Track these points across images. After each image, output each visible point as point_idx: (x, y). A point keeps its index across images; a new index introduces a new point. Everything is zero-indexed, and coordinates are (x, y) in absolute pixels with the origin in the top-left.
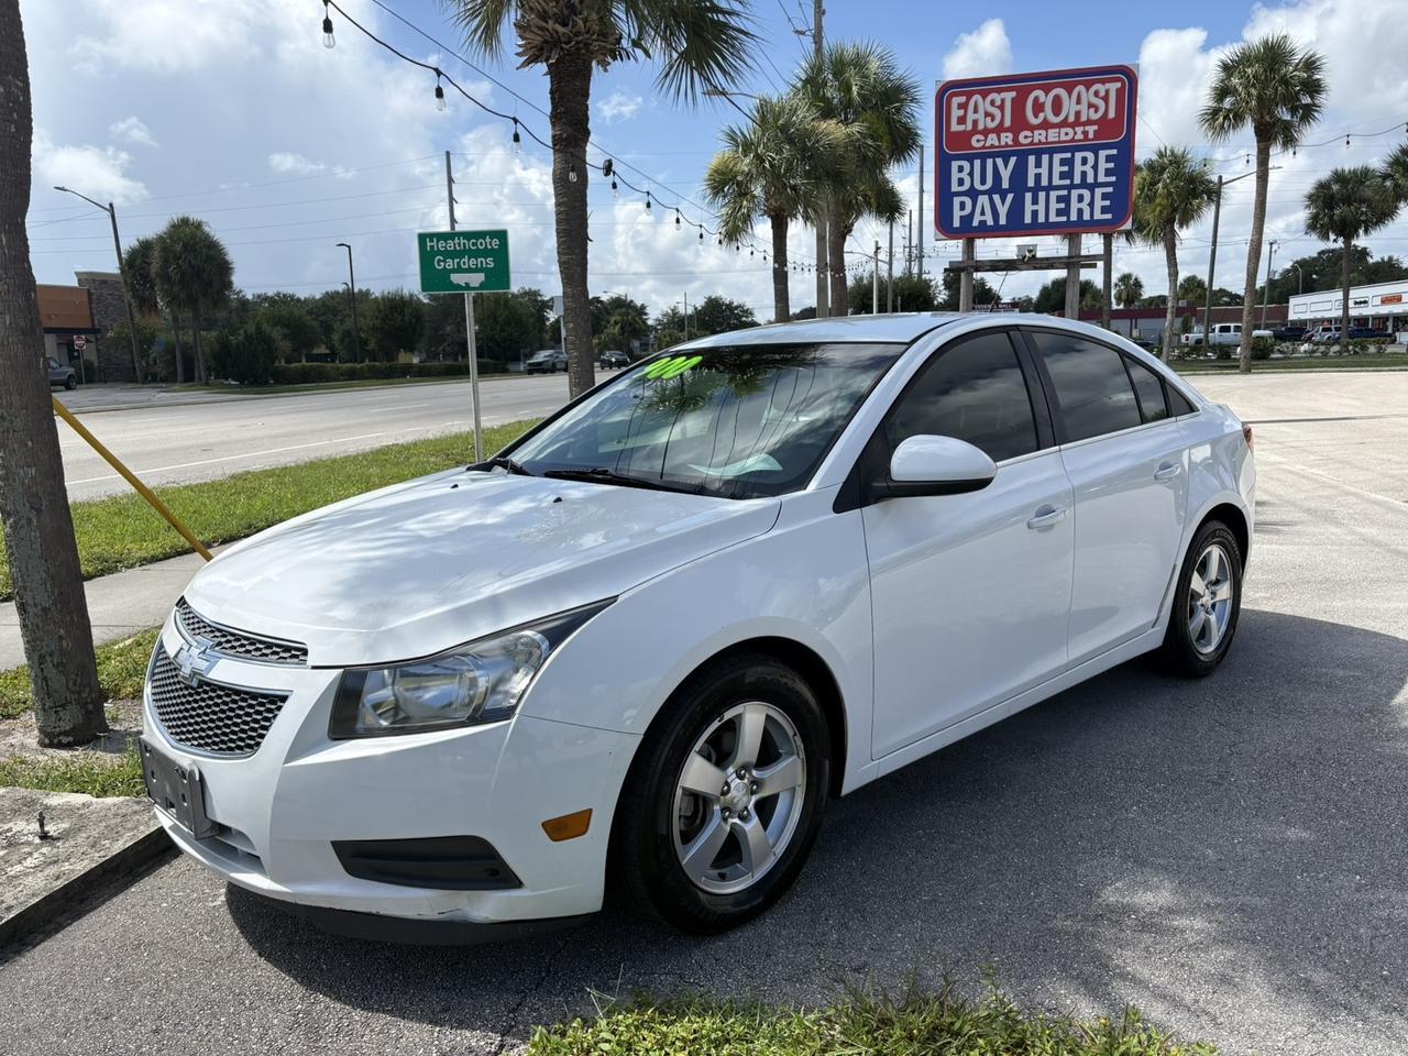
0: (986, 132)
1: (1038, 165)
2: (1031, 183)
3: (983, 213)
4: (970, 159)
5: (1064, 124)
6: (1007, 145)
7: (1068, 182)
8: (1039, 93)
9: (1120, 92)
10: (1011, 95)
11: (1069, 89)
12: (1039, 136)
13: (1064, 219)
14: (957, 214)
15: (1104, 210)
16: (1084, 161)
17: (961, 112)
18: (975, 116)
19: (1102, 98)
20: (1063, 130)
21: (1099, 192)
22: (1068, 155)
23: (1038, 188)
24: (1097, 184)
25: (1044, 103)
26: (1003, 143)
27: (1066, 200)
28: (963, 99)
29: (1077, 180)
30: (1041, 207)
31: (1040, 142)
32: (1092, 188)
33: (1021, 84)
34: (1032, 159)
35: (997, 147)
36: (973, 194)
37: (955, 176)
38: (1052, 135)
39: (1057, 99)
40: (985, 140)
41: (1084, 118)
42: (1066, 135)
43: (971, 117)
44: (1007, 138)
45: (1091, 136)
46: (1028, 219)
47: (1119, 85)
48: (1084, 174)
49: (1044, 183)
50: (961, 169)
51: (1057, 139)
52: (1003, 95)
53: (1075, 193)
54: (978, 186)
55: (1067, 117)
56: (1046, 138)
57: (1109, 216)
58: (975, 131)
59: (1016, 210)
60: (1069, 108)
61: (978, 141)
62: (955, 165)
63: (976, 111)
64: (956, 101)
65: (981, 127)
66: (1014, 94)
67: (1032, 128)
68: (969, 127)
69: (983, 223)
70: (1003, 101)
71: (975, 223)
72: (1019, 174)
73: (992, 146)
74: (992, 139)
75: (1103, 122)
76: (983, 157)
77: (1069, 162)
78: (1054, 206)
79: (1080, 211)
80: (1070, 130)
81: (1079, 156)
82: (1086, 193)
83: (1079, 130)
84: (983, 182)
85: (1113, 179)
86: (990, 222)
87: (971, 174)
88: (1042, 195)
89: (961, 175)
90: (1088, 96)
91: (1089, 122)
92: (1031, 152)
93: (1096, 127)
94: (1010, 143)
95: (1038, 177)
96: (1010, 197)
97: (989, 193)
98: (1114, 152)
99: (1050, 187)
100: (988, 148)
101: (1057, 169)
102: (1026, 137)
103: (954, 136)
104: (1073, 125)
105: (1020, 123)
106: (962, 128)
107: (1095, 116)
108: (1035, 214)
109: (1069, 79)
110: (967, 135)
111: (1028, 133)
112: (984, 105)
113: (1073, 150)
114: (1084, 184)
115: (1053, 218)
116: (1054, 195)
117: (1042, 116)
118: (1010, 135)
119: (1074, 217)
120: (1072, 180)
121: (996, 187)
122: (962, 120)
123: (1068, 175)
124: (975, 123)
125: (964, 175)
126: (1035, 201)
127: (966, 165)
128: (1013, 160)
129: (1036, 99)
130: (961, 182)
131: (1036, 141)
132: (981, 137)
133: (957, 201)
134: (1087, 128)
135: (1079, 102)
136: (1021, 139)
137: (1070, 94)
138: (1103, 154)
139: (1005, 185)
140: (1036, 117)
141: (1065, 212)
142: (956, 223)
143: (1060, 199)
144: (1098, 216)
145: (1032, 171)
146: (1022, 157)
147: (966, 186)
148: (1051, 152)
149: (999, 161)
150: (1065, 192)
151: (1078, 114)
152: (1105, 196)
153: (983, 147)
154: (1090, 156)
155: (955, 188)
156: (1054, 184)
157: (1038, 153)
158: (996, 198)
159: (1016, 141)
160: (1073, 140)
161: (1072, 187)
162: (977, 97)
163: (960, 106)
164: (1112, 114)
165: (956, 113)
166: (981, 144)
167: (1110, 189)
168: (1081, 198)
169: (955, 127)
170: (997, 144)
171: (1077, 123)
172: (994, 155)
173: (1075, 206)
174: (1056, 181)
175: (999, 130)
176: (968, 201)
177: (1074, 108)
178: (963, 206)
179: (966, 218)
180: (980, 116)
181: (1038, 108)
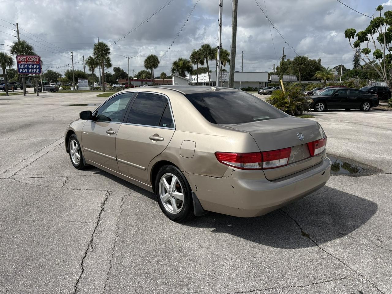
0: (23, 61)
1: (30, 66)
2: (29, 68)
4: (21, 64)
5: (32, 61)
10: (25, 58)
11: (32, 57)
12: (29, 62)
15: (38, 71)
19: (36, 59)
23: (30, 68)
27: (33, 70)
32: (37, 69)
33: (26, 56)
34: (29, 65)
37: (20, 66)
39: (31, 59)
42: (32, 63)
43: (21, 60)
46: (29, 72)
47: (38, 58)
58: (21, 61)
59: (28, 71)
60: (32, 60)
62: (20, 65)
64: (19, 58)
67: (28, 62)
69: (24, 72)
72: (28, 66)
74: (24, 62)
77: (33, 66)
78: (32, 71)
81: (34, 65)
85: (39, 68)
91: (35, 61)
94: (26, 63)
95: (30, 67)
96: (27, 69)
97: (24, 68)
98: (38, 65)
99: (31, 69)
113: (34, 64)
114: (35, 68)
115: (32, 72)
119: (35, 72)
121: (25, 68)
123: (33, 67)
125: (21, 66)
130: (21, 67)
133: (20, 69)
139: (26, 68)
141: (34, 71)
142: (21, 72)
144: (38, 72)
145: (29, 66)
146: (28, 65)
148: (31, 64)
152: (38, 70)
154: (36, 65)
155: (20, 68)
157: (30, 65)
161: (34, 69)
164: (37, 61)
165: (19, 59)
171: (33, 61)
172: (24, 64)
173: (35, 71)
174: (32, 68)
175: (24, 61)
176: (22, 69)
177: (33, 60)
178: (21, 70)
179: (22, 71)
180: (22, 60)
181: (29, 59)
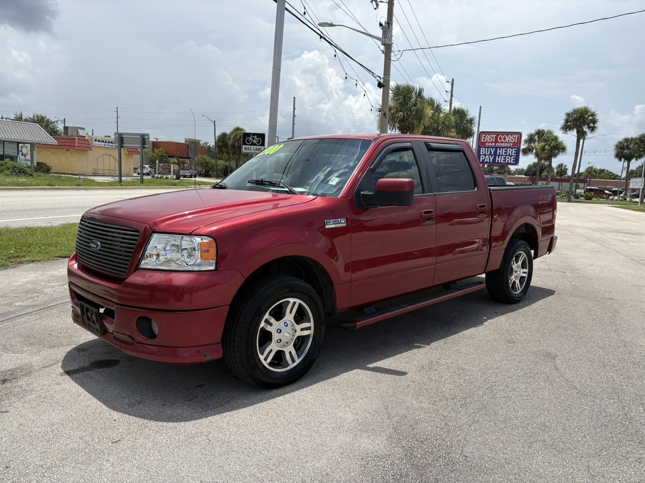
0: (489, 142)
1: (500, 150)
2: (498, 154)
4: (485, 148)
5: (506, 142)
6: (493, 146)
8: (501, 136)
9: (518, 137)
10: (494, 136)
11: (507, 136)
12: (500, 144)
14: (481, 159)
15: (513, 161)
16: (510, 150)
19: (514, 138)
21: (512, 157)
23: (499, 155)
27: (505, 158)
29: (508, 154)
30: (500, 159)
31: (500, 146)
32: (511, 156)
33: (497, 134)
34: (498, 149)
37: (482, 151)
38: (503, 144)
39: (505, 138)
41: (510, 142)
42: (506, 145)
43: (486, 139)
44: (493, 144)
45: (511, 145)
46: (497, 161)
48: (509, 153)
49: (501, 154)
53: (507, 157)
54: (486, 153)
58: (487, 142)
59: (494, 159)
60: (507, 139)
61: (487, 144)
62: (482, 148)
64: (483, 135)
67: (499, 143)
69: (487, 161)
71: (485, 161)
72: (496, 152)
74: (490, 144)
76: (488, 148)
77: (507, 151)
78: (502, 159)
79: (508, 161)
81: (508, 149)
82: (510, 157)
83: (509, 144)
84: (488, 153)
85: (516, 155)
86: (488, 161)
88: (500, 157)
90: (511, 138)
91: (511, 143)
92: (498, 147)
95: (500, 153)
96: (493, 156)
98: (516, 149)
99: (502, 155)
101: (504, 151)
103: (482, 143)
105: (496, 141)
107: (512, 142)
108: (498, 160)
109: (508, 134)
110: (485, 143)
112: (489, 137)
113: (507, 148)
114: (509, 155)
115: (502, 162)
116: (503, 157)
119: (507, 162)
121: (490, 154)
122: (484, 140)
123: (506, 153)
124: (487, 140)
125: (484, 151)
126: (498, 158)
127: (484, 149)
128: (494, 149)
130: (483, 152)
133: (482, 156)
135: (509, 138)
136: (496, 145)
138: (514, 149)
139: (492, 154)
140: (500, 140)
141: (505, 161)
142: (481, 161)
143: (504, 158)
144: (512, 162)
145: (498, 151)
146: (496, 148)
147: (484, 153)
148: (503, 148)
149: (491, 149)
151: (509, 141)
152: (513, 158)
153: (488, 146)
154: (511, 150)
155: (481, 153)
157: (500, 148)
158: (490, 156)
161: (507, 155)
162: (488, 135)
164: (516, 142)
165: (483, 138)
168: (508, 158)
169: (482, 141)
171: (509, 142)
172: (490, 147)
173: (507, 159)
174: (503, 154)
175: (492, 142)
176: (484, 156)
179: (483, 160)
180: (488, 139)
181: (501, 139)
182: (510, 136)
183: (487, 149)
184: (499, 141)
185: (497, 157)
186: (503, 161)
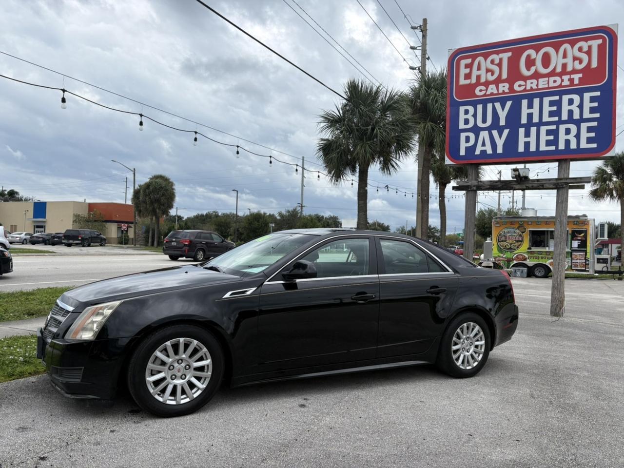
0: (487, 84)
1: (530, 106)
2: (524, 120)
3: (484, 144)
4: (474, 104)
5: (553, 73)
6: (504, 92)
7: (556, 119)
8: (532, 52)
9: (601, 48)
10: (506, 56)
11: (557, 47)
12: (531, 84)
13: (553, 148)
14: (463, 146)
15: (589, 140)
16: (571, 102)
17: (468, 71)
18: (479, 73)
19: (585, 53)
20: (552, 79)
21: (584, 126)
22: (557, 98)
23: (530, 124)
24: (582, 120)
25: (534, 60)
26: (500, 91)
27: (555, 133)
28: (469, 61)
29: (565, 117)
30: (532, 139)
31: (532, 89)
32: (578, 123)
33: (516, 47)
34: (525, 103)
35: (496, 94)
36: (476, 130)
37: (462, 117)
38: (542, 83)
40: (487, 90)
41: (569, 69)
42: (554, 82)
43: (475, 73)
44: (504, 87)
45: (576, 82)
46: (521, 149)
47: (600, 41)
48: (571, 112)
49: (536, 119)
50: (467, 112)
51: (546, 86)
52: (501, 55)
53: (562, 128)
54: (480, 124)
55: (555, 69)
56: (537, 85)
57: (594, 145)
58: (478, 83)
59: (512, 141)
60: (557, 61)
61: (481, 91)
62: (462, 109)
63: (479, 68)
64: (463, 62)
65: (483, 80)
66: (510, 54)
67: (526, 79)
68: (474, 80)
69: (483, 152)
70: (501, 60)
71: (477, 152)
73: (492, 94)
74: (492, 89)
75: (587, 70)
76: (484, 103)
77: (558, 104)
78: (544, 138)
79: (568, 142)
80: (558, 79)
81: (565, 98)
82: (573, 128)
83: (566, 78)
84: (484, 121)
85: (597, 115)
86: (489, 151)
87: (475, 116)
88: (533, 130)
89: (466, 117)
90: (573, 52)
91: (575, 71)
92: (524, 97)
93: (581, 75)
94: (507, 90)
95: (530, 116)
96: (506, 132)
97: (489, 129)
98: (598, 94)
99: (541, 123)
100: (488, 95)
101: (547, 109)
102: (520, 86)
103: (462, 88)
104: (560, 75)
105: (515, 75)
106: (468, 82)
107: (579, 67)
108: (527, 144)
109: (556, 39)
110: (471, 88)
111: (522, 83)
112: (486, 64)
113: (561, 93)
114: (571, 120)
115: (543, 147)
116: (543, 129)
117: (533, 69)
118: (507, 85)
119: (562, 146)
120: (560, 117)
121: (495, 124)
122: (468, 76)
123: (558, 113)
124: (478, 77)
125: (469, 116)
126: (527, 134)
127: (471, 109)
128: (509, 104)
129: (529, 56)
130: (467, 122)
131: (528, 88)
132: (483, 88)
133: (463, 136)
134: (572, 76)
135: (565, 56)
136: (516, 87)
137: (557, 51)
138: (587, 96)
139: (502, 122)
140: (528, 69)
141: (555, 142)
142: (462, 152)
143: (549, 132)
144: (584, 145)
145: (525, 111)
146: (517, 101)
147: (471, 124)
148: (541, 96)
149: (498, 105)
150: (554, 127)
151: (564, 66)
152: (590, 129)
153: (485, 95)
154: (576, 98)
155: (462, 126)
156: (543, 121)
157: (530, 98)
158: (495, 133)
159: (511, 89)
160: (560, 86)
161: (559, 123)
162: (480, 59)
163: (467, 66)
164: (594, 64)
165: (463, 71)
166: (483, 93)
167: (595, 124)
168: (568, 131)
169: (463, 81)
170: (495, 91)
171: (564, 72)
172: (493, 101)
173: (563, 138)
174: (546, 118)
175: (498, 81)
176: (472, 136)
177: (561, 61)
178: (468, 139)
180: (483, 72)
181: (530, 63)
182: (567, 46)
183: (480, 107)
184: (525, 72)
185: (522, 131)
186: (548, 143)
